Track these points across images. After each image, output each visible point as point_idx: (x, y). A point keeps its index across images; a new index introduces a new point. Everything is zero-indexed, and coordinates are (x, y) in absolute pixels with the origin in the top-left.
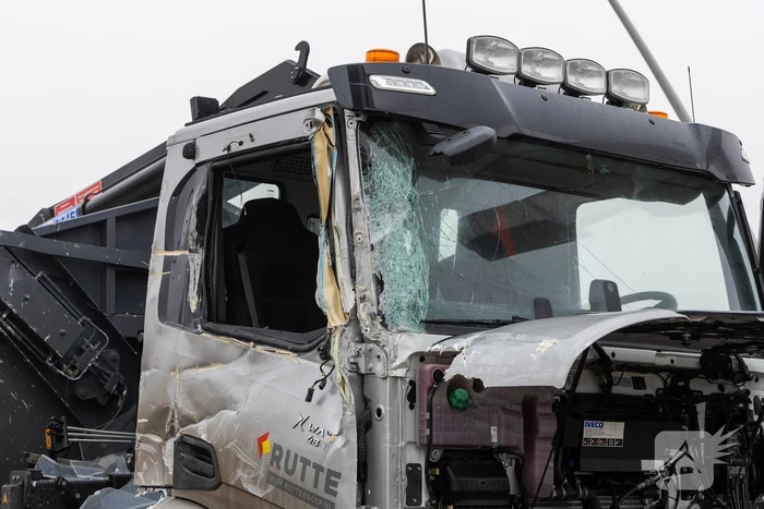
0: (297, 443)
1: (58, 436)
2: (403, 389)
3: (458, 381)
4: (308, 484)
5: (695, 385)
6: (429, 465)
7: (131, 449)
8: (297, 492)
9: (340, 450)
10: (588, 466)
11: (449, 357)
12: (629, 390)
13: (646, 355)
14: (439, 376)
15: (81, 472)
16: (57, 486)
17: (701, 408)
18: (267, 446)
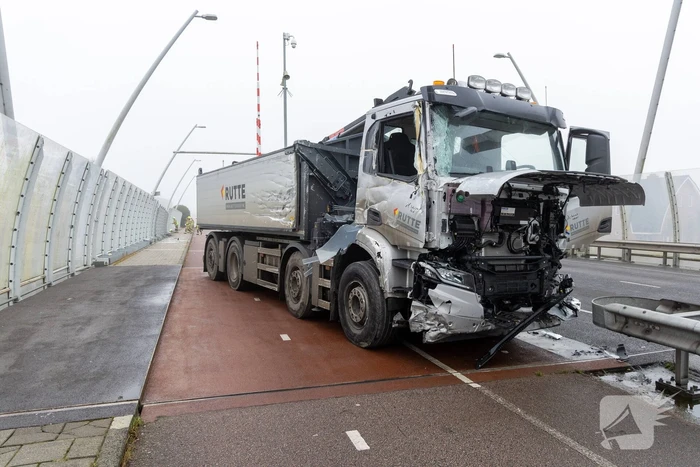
0: (407, 211)
1: (331, 208)
2: (442, 195)
3: (461, 192)
4: (410, 224)
5: (540, 196)
6: (450, 220)
7: (354, 213)
8: (406, 227)
9: (421, 214)
10: (502, 222)
11: (458, 185)
12: (518, 198)
13: (524, 186)
14: (454, 191)
15: (338, 219)
16: (331, 223)
17: (542, 204)
18: (397, 212)
